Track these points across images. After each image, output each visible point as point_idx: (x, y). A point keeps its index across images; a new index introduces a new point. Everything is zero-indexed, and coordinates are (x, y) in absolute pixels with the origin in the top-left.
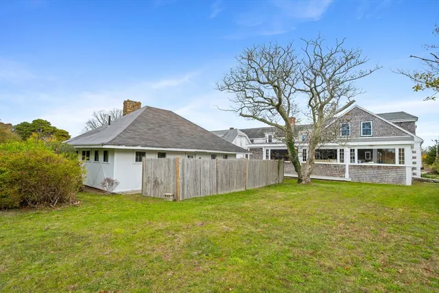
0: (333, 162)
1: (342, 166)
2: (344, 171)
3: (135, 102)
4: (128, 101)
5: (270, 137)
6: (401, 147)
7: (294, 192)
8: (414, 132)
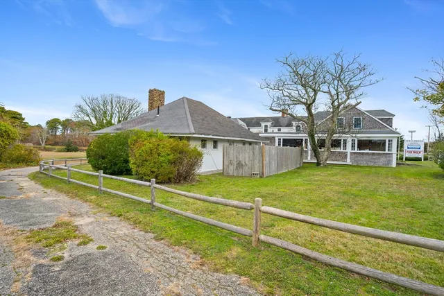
0: (337, 150)
1: (345, 153)
2: (346, 157)
3: (160, 91)
4: (155, 90)
5: (266, 126)
6: (390, 139)
7: (317, 171)
8: (391, 127)
